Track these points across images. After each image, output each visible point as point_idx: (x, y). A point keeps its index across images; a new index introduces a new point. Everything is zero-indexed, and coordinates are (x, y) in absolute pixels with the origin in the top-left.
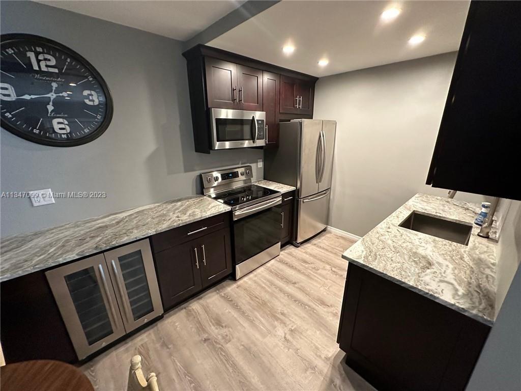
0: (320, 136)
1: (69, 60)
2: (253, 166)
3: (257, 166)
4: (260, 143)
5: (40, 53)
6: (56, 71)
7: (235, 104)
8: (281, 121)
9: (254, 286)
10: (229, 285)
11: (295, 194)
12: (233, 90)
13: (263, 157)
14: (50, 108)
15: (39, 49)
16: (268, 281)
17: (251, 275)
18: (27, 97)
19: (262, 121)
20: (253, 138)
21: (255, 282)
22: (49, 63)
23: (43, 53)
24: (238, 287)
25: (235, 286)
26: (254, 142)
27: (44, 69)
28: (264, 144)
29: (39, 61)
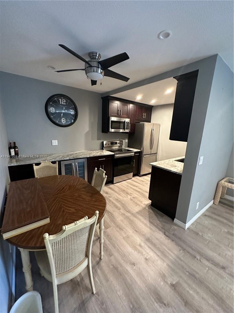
0: (152, 130)
1: (69, 101)
2: (124, 141)
3: (125, 141)
4: (127, 131)
5: (62, 99)
6: (65, 104)
7: (118, 115)
8: (136, 123)
9: (120, 186)
10: (111, 185)
11: (140, 153)
12: (118, 110)
13: (128, 137)
14: (62, 115)
15: (62, 98)
16: (126, 185)
17: (119, 183)
18: (57, 112)
19: (128, 122)
20: (124, 129)
21: (121, 185)
22: (64, 102)
23: (63, 99)
24: (114, 186)
25: (113, 185)
26: (124, 130)
27: (62, 103)
28: (129, 132)
29: (62, 101)
